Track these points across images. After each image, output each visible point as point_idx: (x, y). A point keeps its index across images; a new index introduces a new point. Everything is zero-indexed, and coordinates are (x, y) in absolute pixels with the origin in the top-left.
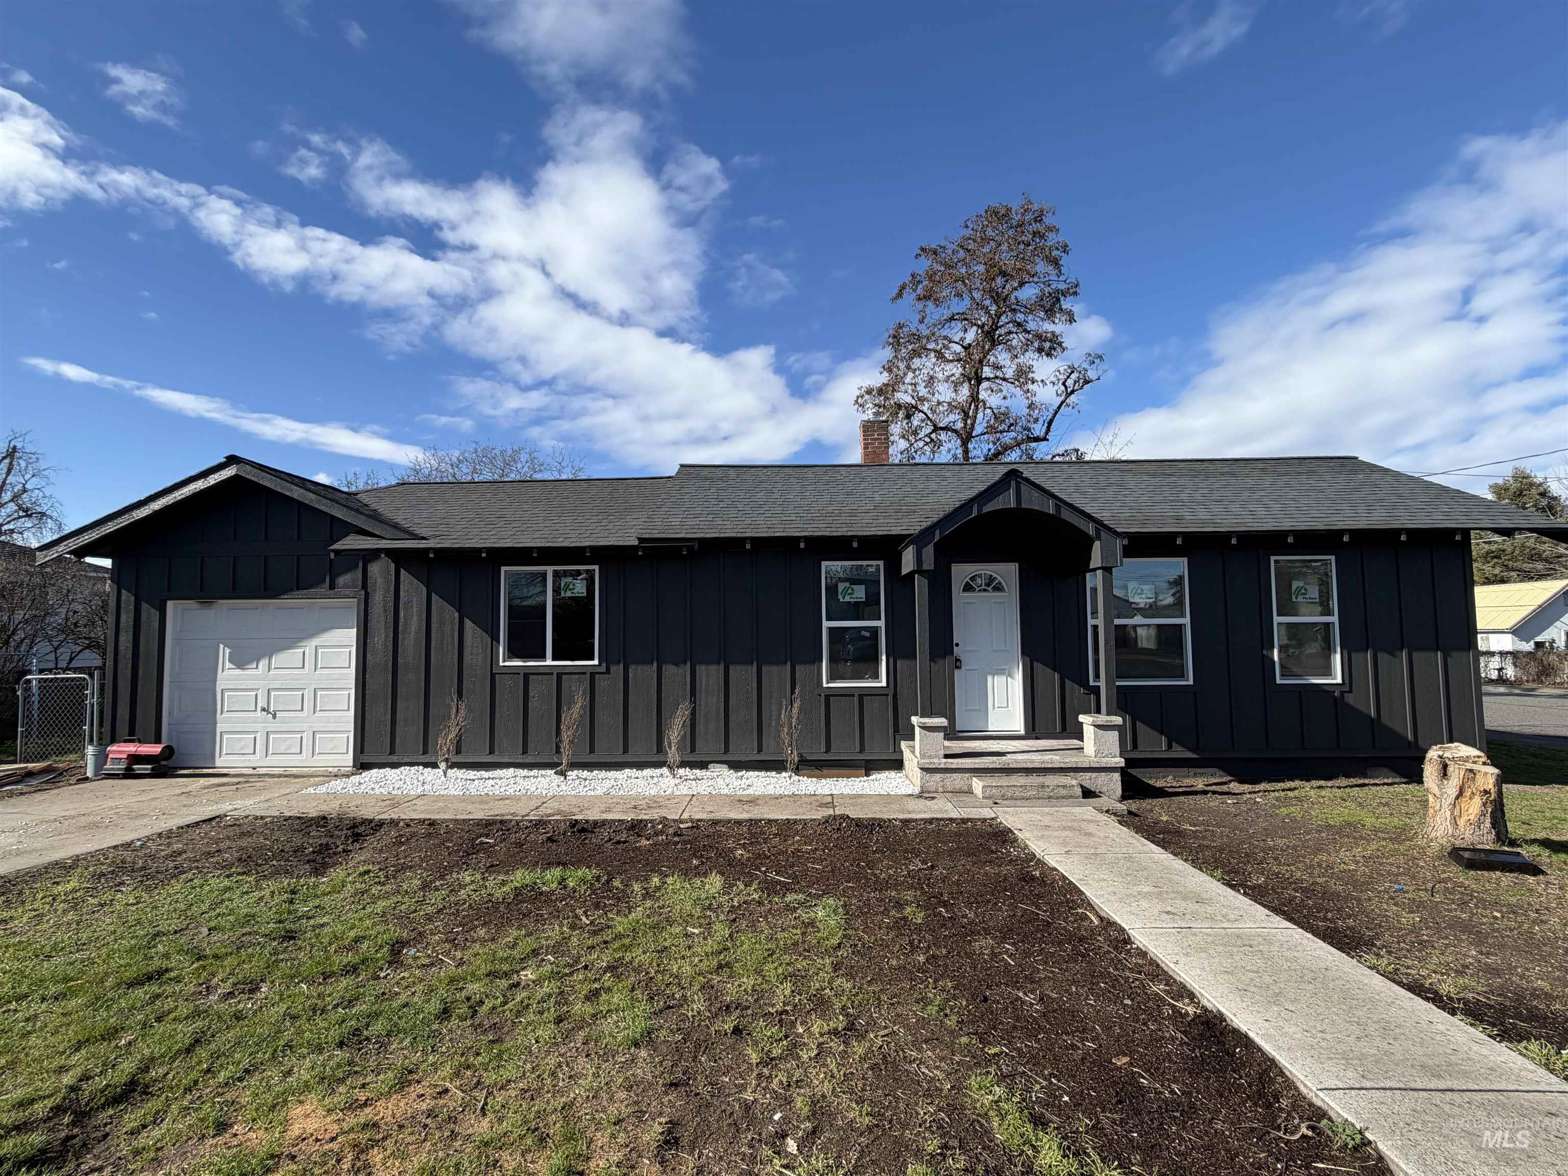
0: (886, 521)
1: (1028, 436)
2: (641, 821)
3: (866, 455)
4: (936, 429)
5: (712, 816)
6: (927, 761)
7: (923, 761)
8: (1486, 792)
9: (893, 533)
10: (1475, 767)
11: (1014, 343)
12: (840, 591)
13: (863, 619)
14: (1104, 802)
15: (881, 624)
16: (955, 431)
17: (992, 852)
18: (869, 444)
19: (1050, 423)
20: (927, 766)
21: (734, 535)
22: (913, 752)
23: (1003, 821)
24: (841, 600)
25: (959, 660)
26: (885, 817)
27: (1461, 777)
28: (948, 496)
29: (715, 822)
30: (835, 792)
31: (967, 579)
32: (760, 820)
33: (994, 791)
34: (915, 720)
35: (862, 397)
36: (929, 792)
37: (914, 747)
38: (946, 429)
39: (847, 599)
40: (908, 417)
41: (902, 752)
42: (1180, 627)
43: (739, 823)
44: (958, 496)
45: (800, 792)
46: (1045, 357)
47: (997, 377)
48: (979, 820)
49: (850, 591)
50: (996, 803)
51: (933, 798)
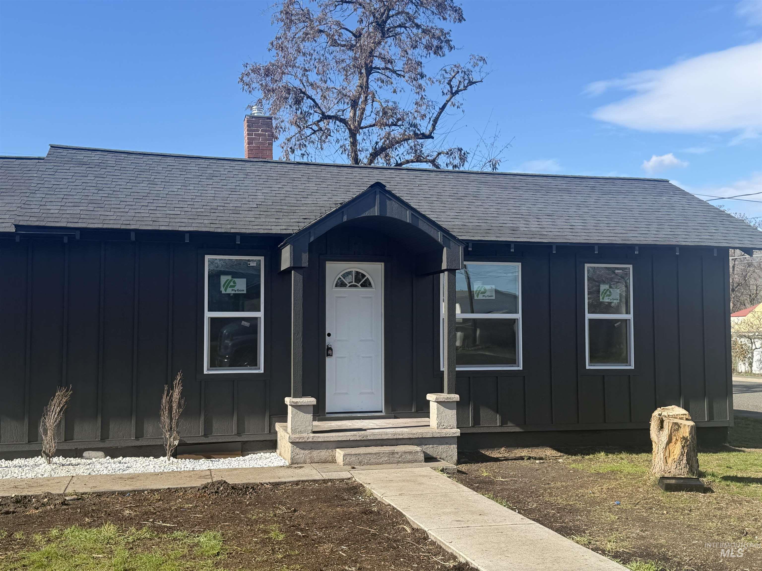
0: (268, 220)
1: (415, 132)
2: (25, 497)
3: (250, 150)
4: (325, 117)
5: (96, 490)
6: (297, 435)
7: (294, 436)
8: (684, 438)
9: (274, 232)
10: (680, 421)
11: (403, 37)
12: (222, 283)
13: (243, 311)
14: (442, 464)
15: (260, 315)
16: (343, 121)
17: (345, 500)
18: (253, 139)
19: (436, 121)
20: (297, 440)
21: (118, 226)
22: (286, 430)
23: (357, 479)
24: (223, 292)
25: (331, 349)
26: (258, 481)
27: (670, 428)
28: (325, 198)
29: (99, 495)
30: (212, 468)
31: (340, 276)
32: (143, 491)
33: (353, 458)
34: (287, 400)
35: (248, 75)
36: (298, 464)
37: (287, 427)
38: (336, 118)
39: (229, 291)
40: (298, 102)
41: (276, 433)
42: (514, 321)
43: (123, 493)
44: (335, 198)
45: (179, 469)
46: (432, 54)
47: (387, 68)
48: (338, 480)
49: (232, 284)
50: (353, 468)
51: (301, 467)
